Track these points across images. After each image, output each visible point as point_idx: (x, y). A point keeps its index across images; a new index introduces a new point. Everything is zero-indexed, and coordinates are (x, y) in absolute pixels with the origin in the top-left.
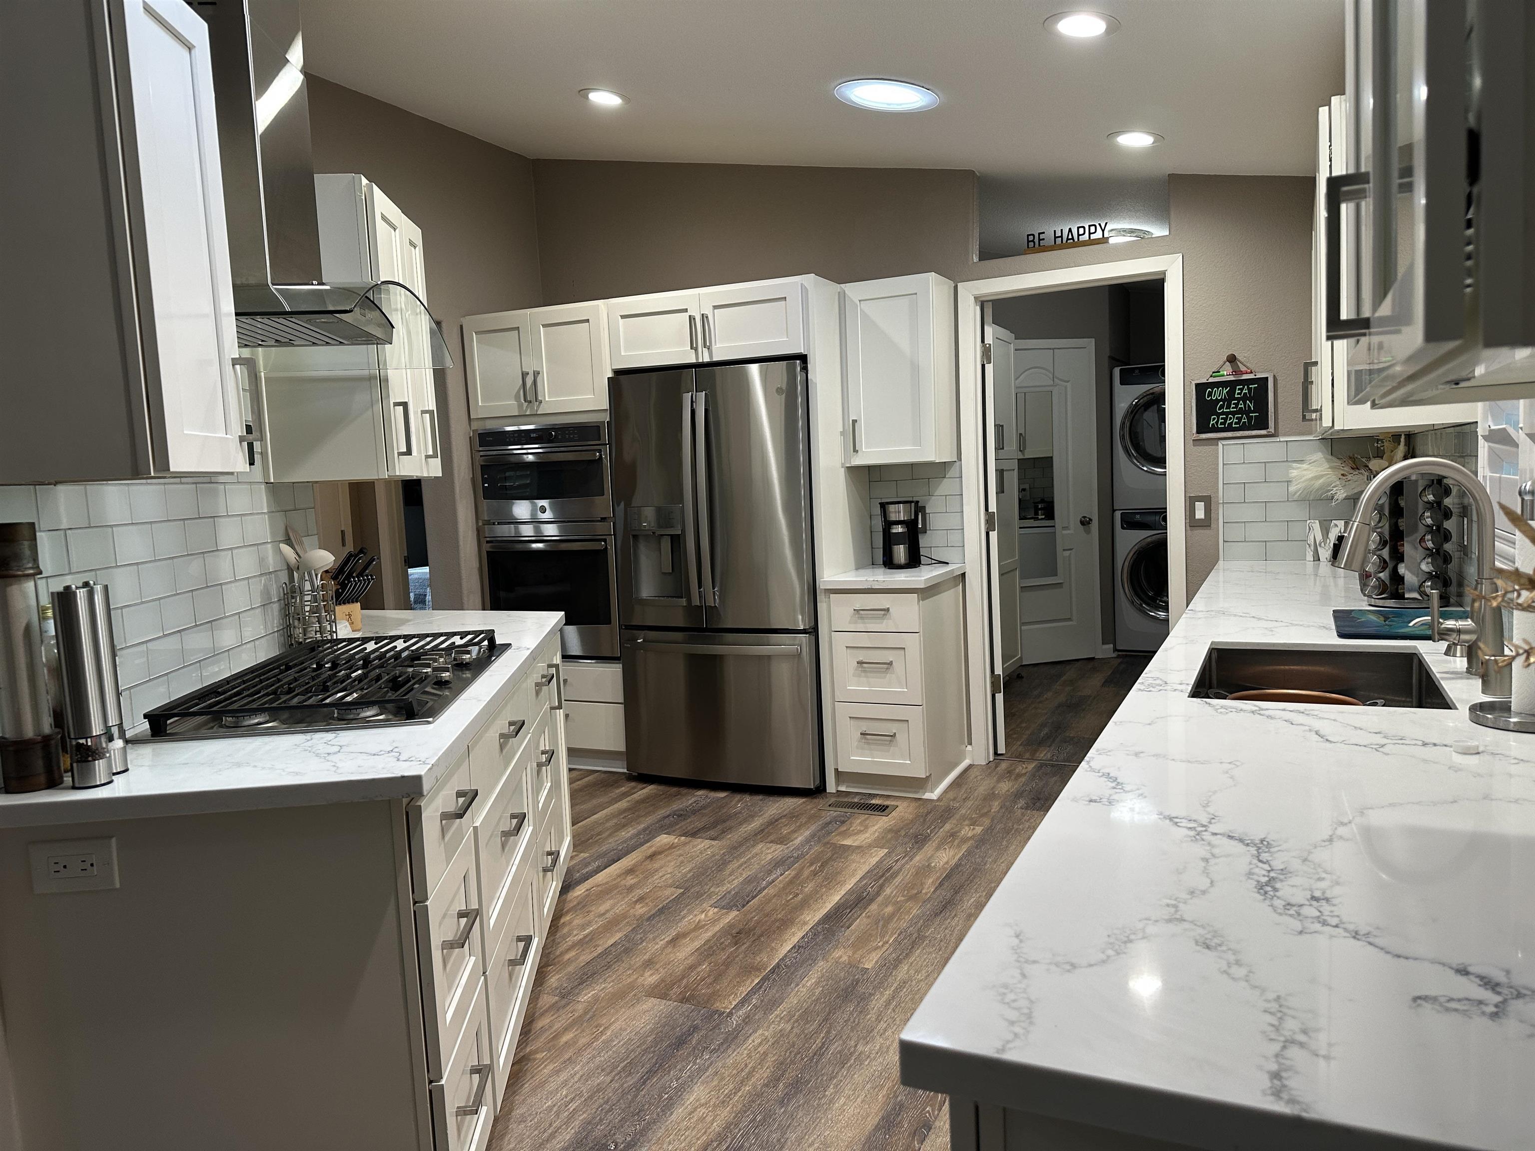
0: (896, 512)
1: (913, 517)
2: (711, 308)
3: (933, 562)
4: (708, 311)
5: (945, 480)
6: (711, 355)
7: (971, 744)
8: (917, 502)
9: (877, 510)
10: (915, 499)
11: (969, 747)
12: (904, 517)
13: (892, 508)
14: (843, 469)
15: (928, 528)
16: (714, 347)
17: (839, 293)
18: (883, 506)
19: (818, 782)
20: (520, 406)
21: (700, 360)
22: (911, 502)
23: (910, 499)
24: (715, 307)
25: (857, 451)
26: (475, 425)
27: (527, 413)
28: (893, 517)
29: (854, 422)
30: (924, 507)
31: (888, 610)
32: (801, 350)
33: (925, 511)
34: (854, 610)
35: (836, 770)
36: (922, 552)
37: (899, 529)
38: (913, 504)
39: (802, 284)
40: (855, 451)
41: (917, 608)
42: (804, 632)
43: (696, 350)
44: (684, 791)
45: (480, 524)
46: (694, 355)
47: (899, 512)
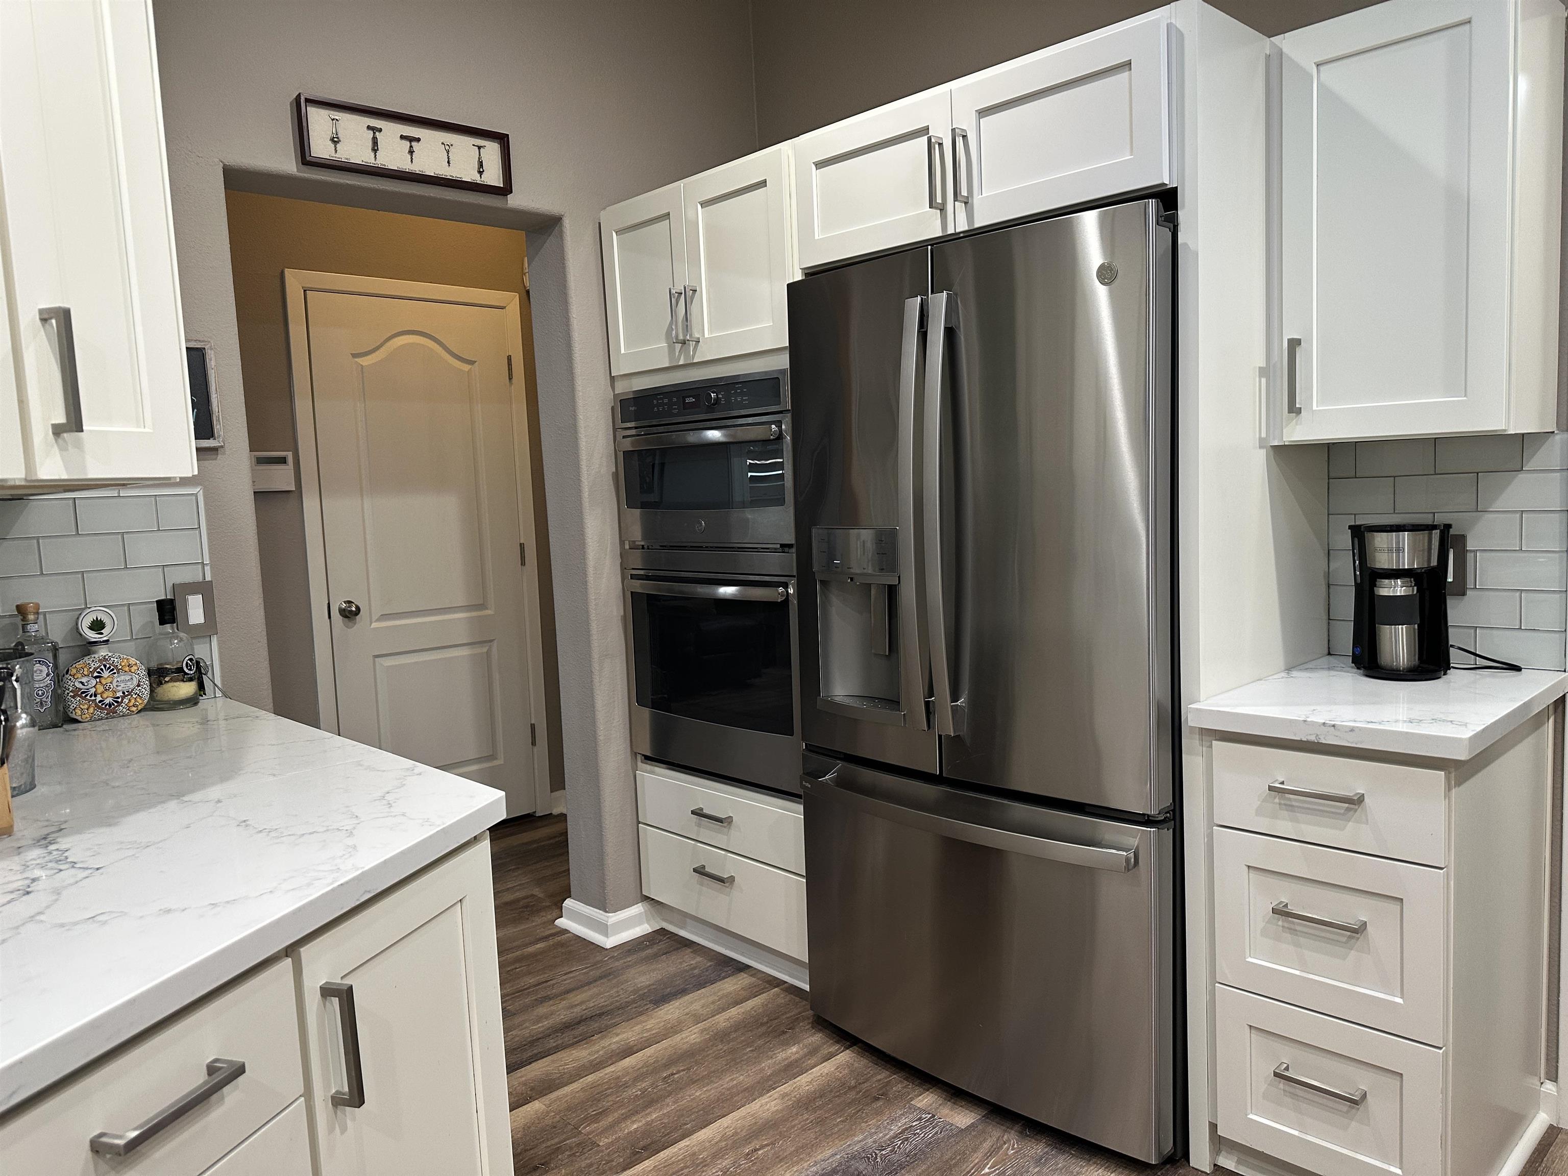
0: (1390, 550)
1: (1434, 563)
2: (974, 116)
3: (1481, 662)
4: (967, 123)
5: (1521, 476)
6: (970, 217)
7: (1553, 1076)
8: (1448, 526)
9: (1345, 540)
10: (1440, 519)
11: (1549, 1087)
12: (1411, 562)
13: (1381, 540)
14: (1263, 452)
15: (1470, 585)
16: (977, 200)
17: (1268, 57)
18: (1359, 534)
19: (1168, 1147)
20: (671, 349)
21: (951, 231)
22: (1430, 528)
23: (1427, 520)
24: (983, 113)
25: (1299, 411)
26: (622, 387)
27: (681, 362)
28: (1383, 561)
29: (1294, 344)
30: (1462, 539)
31: (1361, 799)
32: (1165, 179)
33: (1464, 545)
34: (1271, 788)
35: (1213, 1127)
36: (1454, 637)
37: (1397, 589)
38: (1436, 534)
39: (1169, 26)
40: (1294, 409)
41: (1442, 805)
42: (1146, 820)
43: (942, 209)
44: (898, 1084)
45: (627, 547)
46: (939, 222)
47: (1399, 550)
